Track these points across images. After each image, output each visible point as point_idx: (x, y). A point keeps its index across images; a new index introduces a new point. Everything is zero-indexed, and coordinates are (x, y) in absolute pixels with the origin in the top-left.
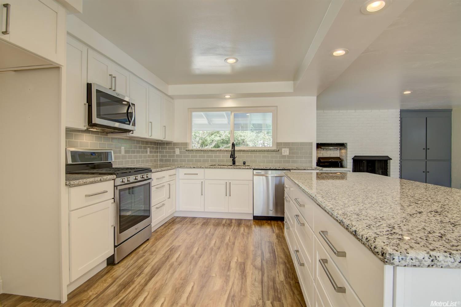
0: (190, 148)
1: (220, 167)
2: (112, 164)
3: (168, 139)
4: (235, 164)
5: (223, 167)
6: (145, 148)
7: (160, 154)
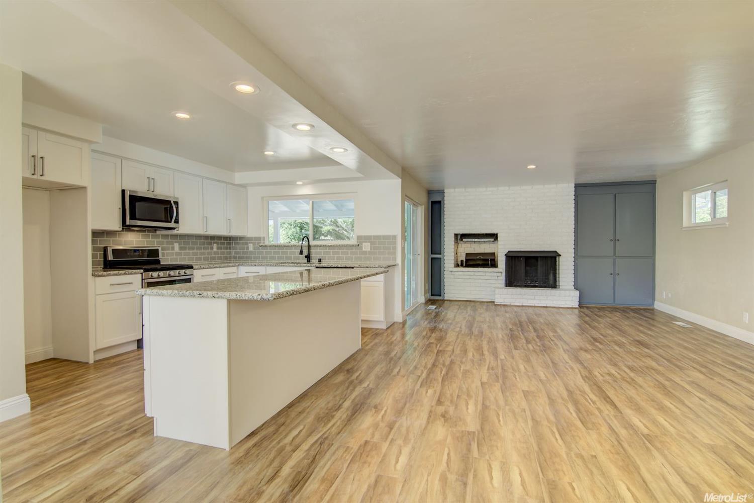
0: (267, 243)
1: (281, 264)
2: (160, 261)
3: (234, 233)
4: (310, 262)
5: (284, 264)
6: (210, 244)
7: (234, 251)
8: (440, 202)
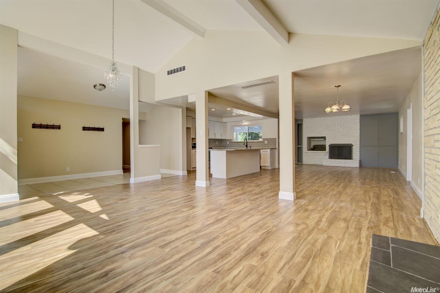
0: (233, 141)
3: (223, 138)
4: (247, 147)
6: (216, 142)
7: (223, 144)
8: (301, 124)
